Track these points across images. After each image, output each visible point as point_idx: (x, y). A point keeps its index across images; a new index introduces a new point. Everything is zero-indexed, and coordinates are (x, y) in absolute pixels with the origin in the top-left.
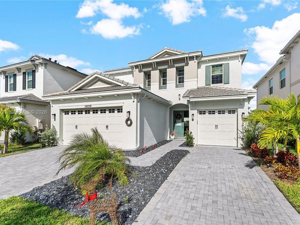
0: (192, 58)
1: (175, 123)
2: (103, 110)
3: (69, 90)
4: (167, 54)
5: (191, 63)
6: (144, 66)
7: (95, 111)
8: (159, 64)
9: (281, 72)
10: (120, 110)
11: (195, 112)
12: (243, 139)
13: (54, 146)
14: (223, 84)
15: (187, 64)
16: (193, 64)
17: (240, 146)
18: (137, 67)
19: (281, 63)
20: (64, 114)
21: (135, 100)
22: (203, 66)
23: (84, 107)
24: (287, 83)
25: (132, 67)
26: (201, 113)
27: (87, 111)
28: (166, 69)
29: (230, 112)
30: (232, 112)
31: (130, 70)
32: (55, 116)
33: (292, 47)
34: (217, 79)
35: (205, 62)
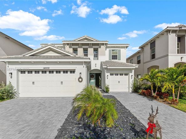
0: (103, 44)
1: (90, 80)
2: (58, 72)
3: (24, 54)
4: (86, 39)
5: (102, 46)
6: (73, 44)
7: (51, 72)
8: (83, 44)
9: (137, 57)
10: (73, 71)
11: (109, 74)
12: (132, 88)
13: (12, 98)
14: (117, 60)
15: (100, 47)
16: (103, 47)
17: (130, 91)
18: (68, 44)
19: (138, 52)
20: (20, 73)
21: (85, 66)
22: (108, 49)
23: (42, 68)
24: (141, 62)
25: (64, 44)
26: (111, 75)
27: (44, 72)
28: (88, 48)
29: (125, 75)
30: (126, 74)
31: (62, 45)
32: (12, 74)
33: (145, 46)
34: (115, 57)
35: (109, 47)
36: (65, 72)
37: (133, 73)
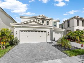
6: (38, 18)
7: (36, 31)
10: (45, 32)
11: (54, 33)
14: (56, 27)
27: (32, 31)
30: (61, 33)
35: (53, 21)
36: (42, 32)
37: (63, 33)
